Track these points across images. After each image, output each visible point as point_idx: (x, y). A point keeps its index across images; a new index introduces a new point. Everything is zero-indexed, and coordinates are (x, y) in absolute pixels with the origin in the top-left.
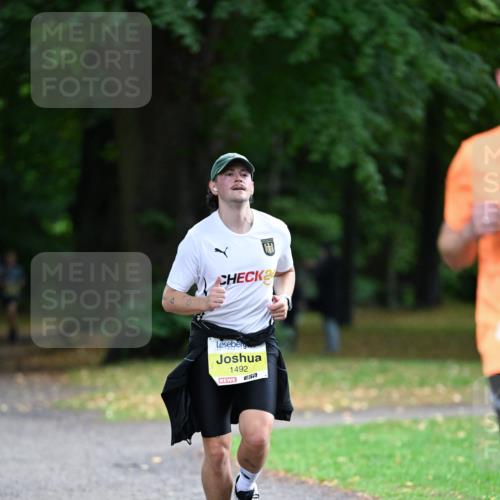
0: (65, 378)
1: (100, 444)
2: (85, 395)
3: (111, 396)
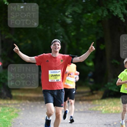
0: (92, 103)
1: (101, 119)
3: (103, 107)
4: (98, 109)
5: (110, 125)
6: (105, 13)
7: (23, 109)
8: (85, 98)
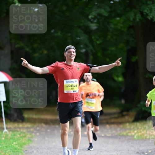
0: (121, 126)
2: (128, 131)
3: (136, 131)
4: (129, 134)
5: (143, 153)
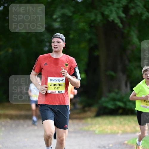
2: (89, 126)
3: (97, 126)
4: (91, 129)
5: (104, 147)
6: (99, 18)
7: (3, 129)
8: (75, 116)
